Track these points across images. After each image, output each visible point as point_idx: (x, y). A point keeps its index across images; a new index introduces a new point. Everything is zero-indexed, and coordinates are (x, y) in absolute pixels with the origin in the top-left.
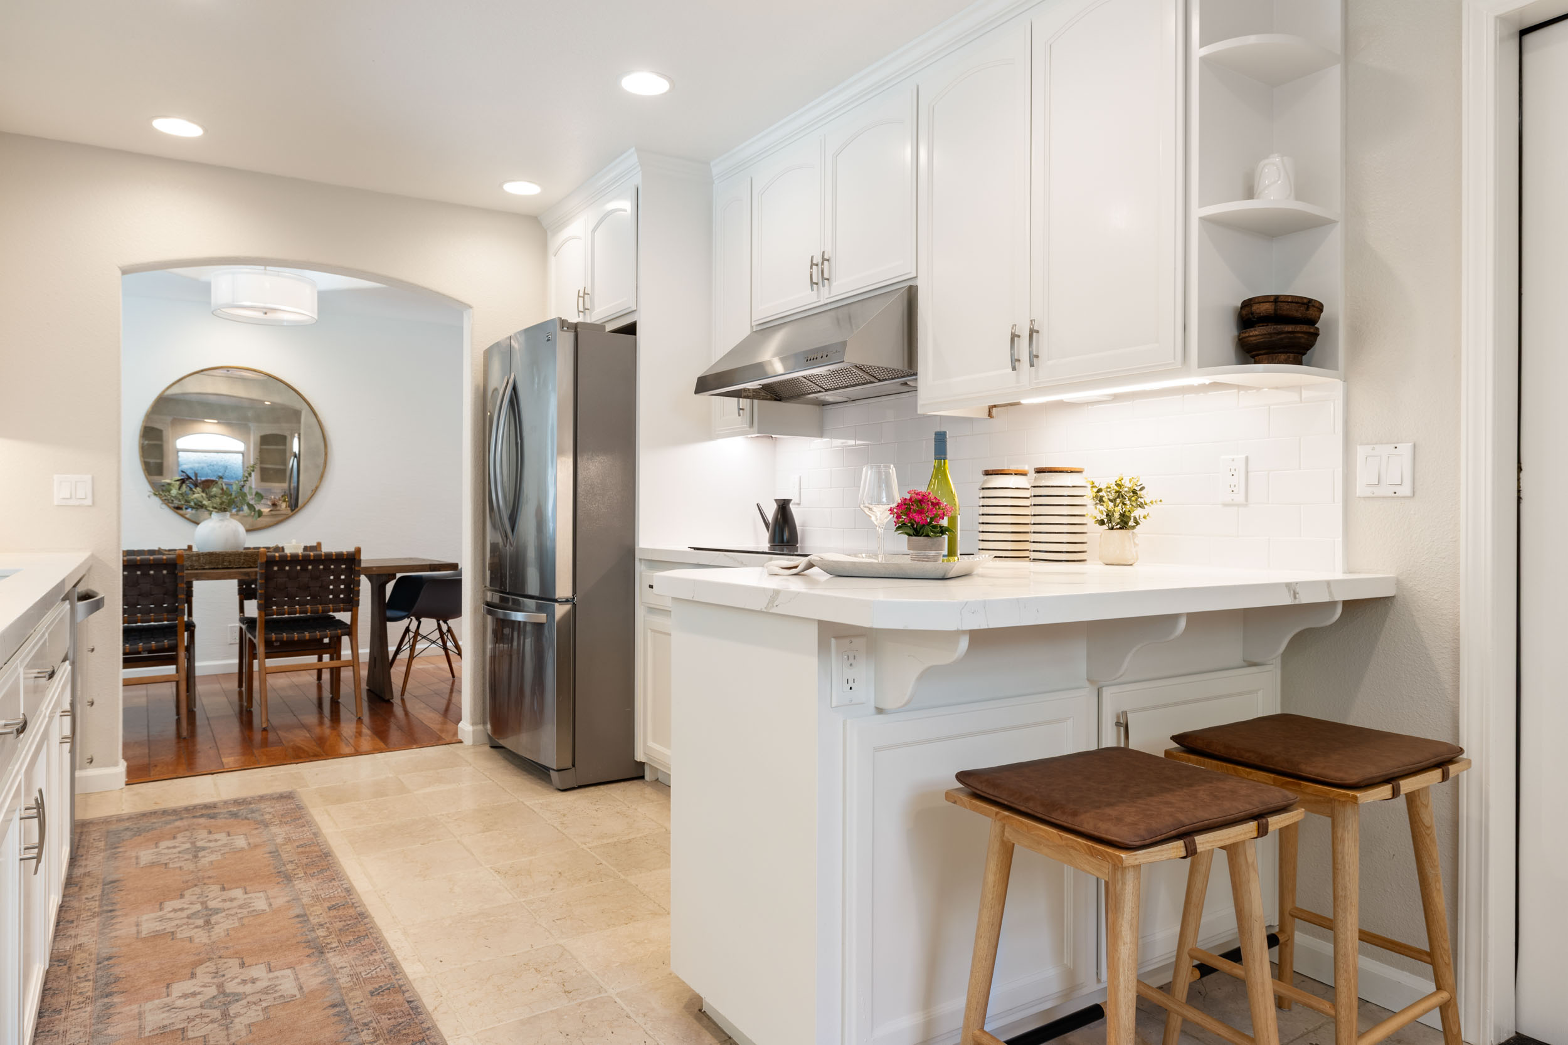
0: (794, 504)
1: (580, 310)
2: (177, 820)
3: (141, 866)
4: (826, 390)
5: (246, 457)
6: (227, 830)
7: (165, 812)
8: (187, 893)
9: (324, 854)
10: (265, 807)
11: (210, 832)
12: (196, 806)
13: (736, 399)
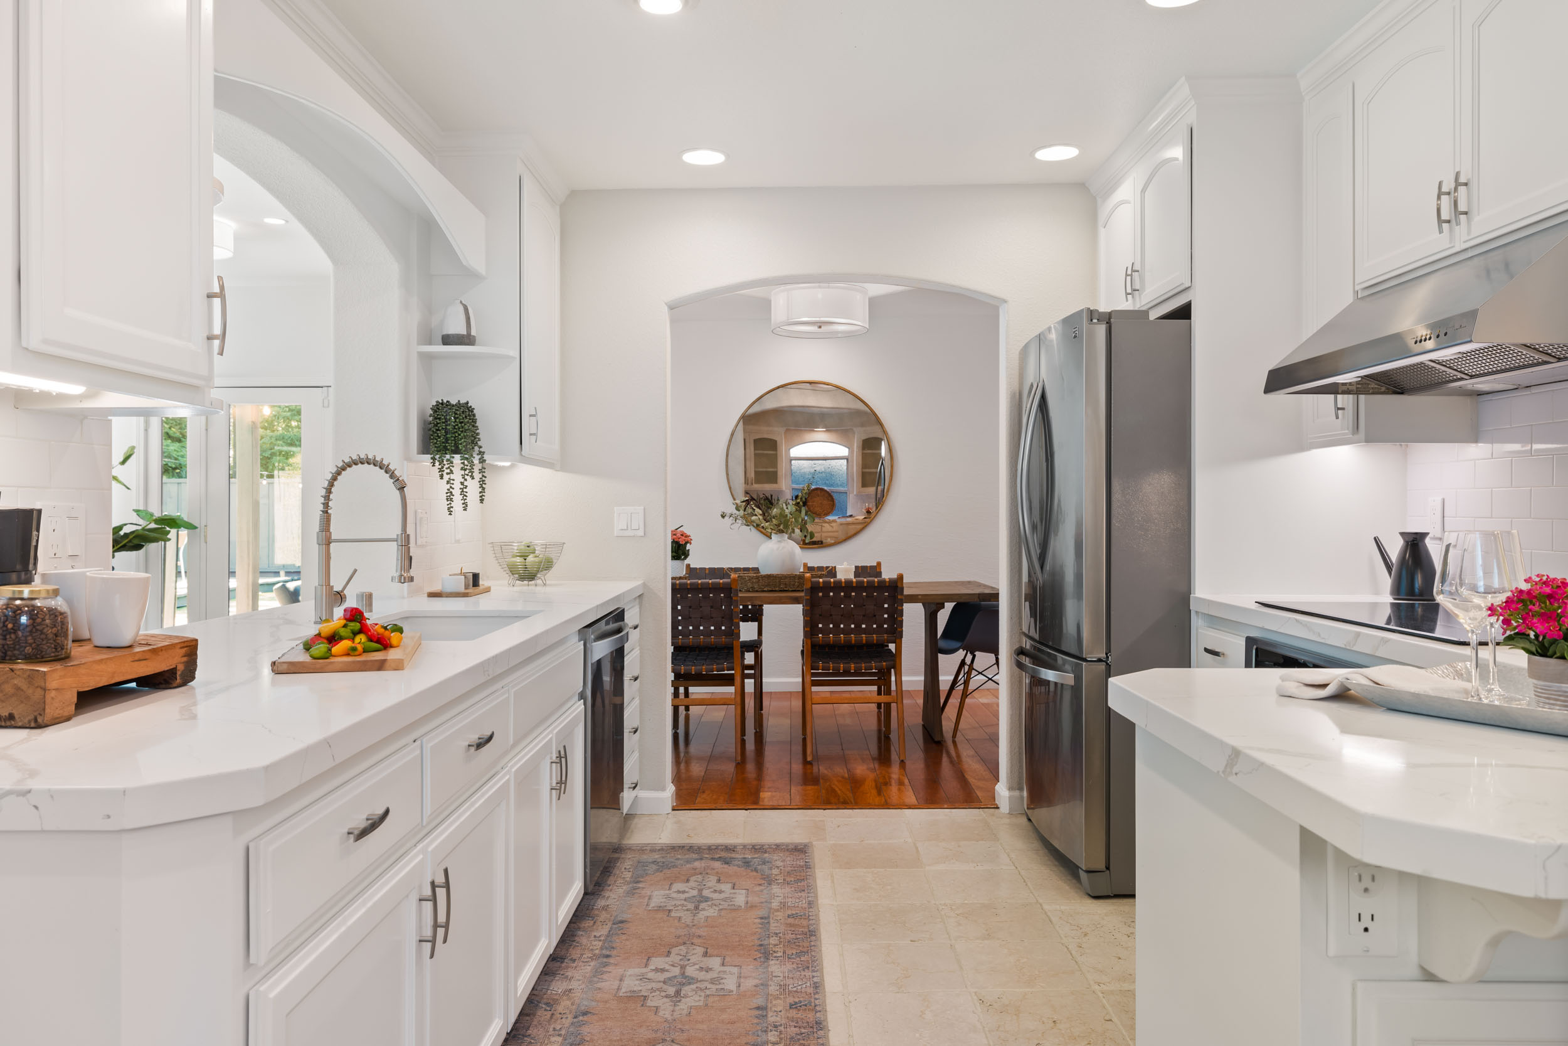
0: (1434, 538)
1: (1128, 292)
2: (697, 859)
3: (650, 909)
4: (1472, 377)
5: (850, 463)
6: (734, 881)
7: (691, 848)
8: (674, 951)
9: (809, 931)
10: (777, 859)
11: (719, 881)
12: (719, 846)
13: (1333, 396)
